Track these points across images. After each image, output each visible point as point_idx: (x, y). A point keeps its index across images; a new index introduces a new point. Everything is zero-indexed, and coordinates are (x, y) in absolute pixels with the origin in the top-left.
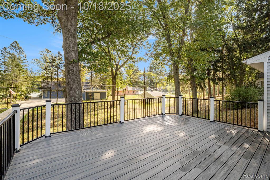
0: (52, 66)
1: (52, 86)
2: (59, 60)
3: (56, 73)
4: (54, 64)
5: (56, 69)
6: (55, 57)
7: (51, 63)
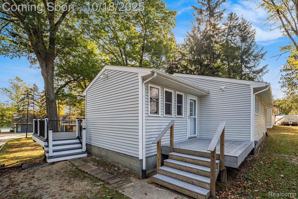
0: (28, 99)
1: (28, 118)
2: (35, 92)
3: (32, 105)
4: (29, 96)
5: (32, 101)
6: (31, 89)
7: (26, 95)
